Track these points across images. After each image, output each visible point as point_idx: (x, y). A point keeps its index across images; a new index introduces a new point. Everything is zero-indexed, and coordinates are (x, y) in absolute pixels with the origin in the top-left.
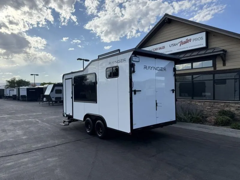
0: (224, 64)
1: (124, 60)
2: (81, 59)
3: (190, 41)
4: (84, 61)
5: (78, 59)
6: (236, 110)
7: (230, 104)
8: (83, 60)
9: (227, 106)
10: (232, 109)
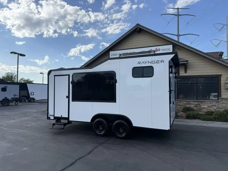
0: (186, 72)
1: (162, 61)
2: (15, 53)
3: (159, 51)
4: (19, 56)
5: (11, 53)
6: (195, 106)
7: (191, 102)
8: (18, 54)
9: (188, 104)
10: (192, 106)
